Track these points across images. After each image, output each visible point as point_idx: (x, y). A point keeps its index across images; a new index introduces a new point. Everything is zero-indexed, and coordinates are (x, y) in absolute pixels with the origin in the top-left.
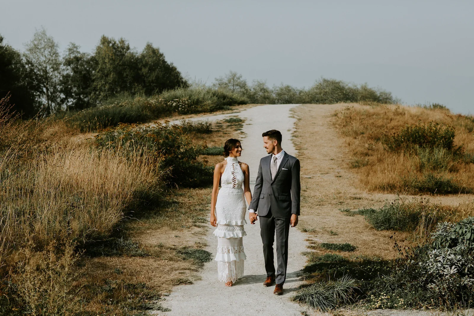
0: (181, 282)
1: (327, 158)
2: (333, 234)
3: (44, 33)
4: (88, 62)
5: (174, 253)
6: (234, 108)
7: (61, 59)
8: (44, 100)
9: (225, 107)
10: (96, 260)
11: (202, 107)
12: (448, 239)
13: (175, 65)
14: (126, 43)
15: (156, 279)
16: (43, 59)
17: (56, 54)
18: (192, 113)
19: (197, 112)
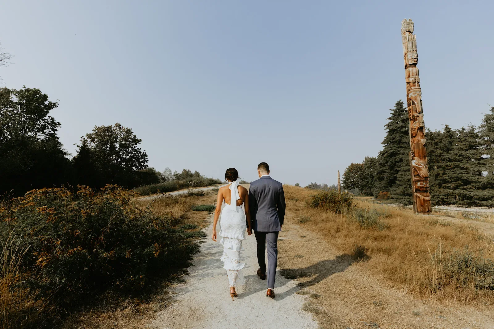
3: (168, 168)
4: (180, 176)
6: (216, 185)
9: (212, 184)
11: (202, 184)
16: (167, 175)
17: (171, 173)
18: (198, 187)
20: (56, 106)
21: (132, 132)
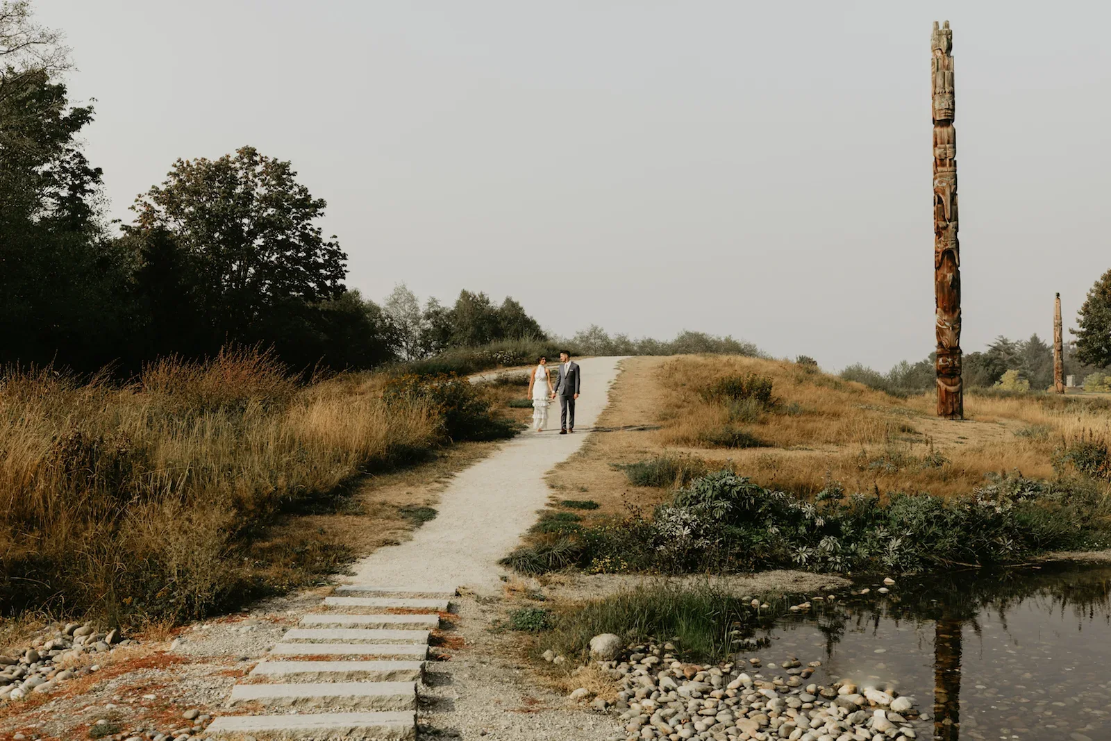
0: (386, 543)
1: (638, 411)
2: (583, 490)
3: (404, 288)
4: (448, 316)
5: (394, 512)
7: (421, 313)
8: (404, 355)
10: (304, 519)
11: (528, 359)
12: (689, 496)
13: (535, 318)
14: (486, 297)
15: (362, 540)
16: (402, 313)
17: (416, 308)
18: (517, 365)
19: (522, 364)
20: (88, 119)
21: (291, 171)
